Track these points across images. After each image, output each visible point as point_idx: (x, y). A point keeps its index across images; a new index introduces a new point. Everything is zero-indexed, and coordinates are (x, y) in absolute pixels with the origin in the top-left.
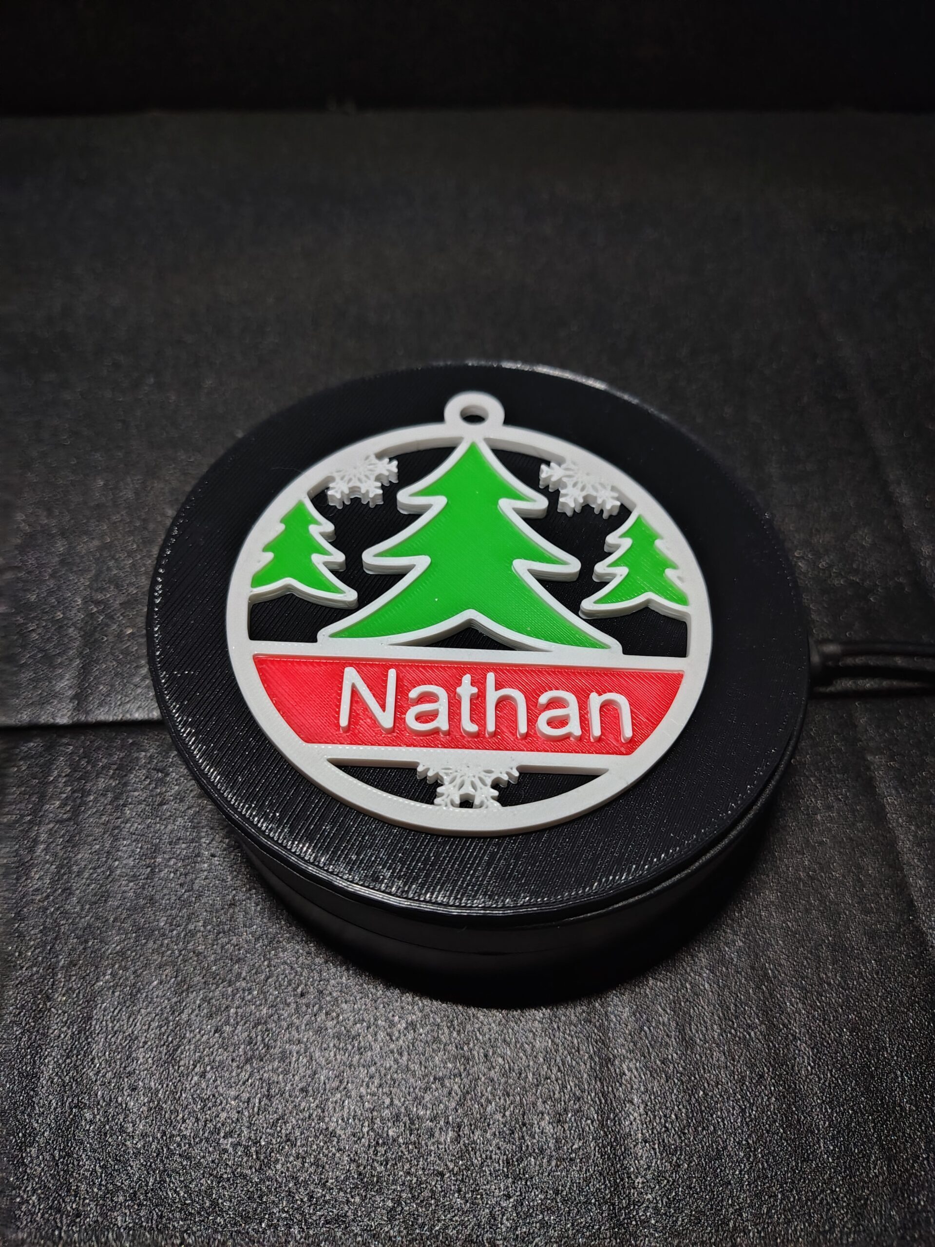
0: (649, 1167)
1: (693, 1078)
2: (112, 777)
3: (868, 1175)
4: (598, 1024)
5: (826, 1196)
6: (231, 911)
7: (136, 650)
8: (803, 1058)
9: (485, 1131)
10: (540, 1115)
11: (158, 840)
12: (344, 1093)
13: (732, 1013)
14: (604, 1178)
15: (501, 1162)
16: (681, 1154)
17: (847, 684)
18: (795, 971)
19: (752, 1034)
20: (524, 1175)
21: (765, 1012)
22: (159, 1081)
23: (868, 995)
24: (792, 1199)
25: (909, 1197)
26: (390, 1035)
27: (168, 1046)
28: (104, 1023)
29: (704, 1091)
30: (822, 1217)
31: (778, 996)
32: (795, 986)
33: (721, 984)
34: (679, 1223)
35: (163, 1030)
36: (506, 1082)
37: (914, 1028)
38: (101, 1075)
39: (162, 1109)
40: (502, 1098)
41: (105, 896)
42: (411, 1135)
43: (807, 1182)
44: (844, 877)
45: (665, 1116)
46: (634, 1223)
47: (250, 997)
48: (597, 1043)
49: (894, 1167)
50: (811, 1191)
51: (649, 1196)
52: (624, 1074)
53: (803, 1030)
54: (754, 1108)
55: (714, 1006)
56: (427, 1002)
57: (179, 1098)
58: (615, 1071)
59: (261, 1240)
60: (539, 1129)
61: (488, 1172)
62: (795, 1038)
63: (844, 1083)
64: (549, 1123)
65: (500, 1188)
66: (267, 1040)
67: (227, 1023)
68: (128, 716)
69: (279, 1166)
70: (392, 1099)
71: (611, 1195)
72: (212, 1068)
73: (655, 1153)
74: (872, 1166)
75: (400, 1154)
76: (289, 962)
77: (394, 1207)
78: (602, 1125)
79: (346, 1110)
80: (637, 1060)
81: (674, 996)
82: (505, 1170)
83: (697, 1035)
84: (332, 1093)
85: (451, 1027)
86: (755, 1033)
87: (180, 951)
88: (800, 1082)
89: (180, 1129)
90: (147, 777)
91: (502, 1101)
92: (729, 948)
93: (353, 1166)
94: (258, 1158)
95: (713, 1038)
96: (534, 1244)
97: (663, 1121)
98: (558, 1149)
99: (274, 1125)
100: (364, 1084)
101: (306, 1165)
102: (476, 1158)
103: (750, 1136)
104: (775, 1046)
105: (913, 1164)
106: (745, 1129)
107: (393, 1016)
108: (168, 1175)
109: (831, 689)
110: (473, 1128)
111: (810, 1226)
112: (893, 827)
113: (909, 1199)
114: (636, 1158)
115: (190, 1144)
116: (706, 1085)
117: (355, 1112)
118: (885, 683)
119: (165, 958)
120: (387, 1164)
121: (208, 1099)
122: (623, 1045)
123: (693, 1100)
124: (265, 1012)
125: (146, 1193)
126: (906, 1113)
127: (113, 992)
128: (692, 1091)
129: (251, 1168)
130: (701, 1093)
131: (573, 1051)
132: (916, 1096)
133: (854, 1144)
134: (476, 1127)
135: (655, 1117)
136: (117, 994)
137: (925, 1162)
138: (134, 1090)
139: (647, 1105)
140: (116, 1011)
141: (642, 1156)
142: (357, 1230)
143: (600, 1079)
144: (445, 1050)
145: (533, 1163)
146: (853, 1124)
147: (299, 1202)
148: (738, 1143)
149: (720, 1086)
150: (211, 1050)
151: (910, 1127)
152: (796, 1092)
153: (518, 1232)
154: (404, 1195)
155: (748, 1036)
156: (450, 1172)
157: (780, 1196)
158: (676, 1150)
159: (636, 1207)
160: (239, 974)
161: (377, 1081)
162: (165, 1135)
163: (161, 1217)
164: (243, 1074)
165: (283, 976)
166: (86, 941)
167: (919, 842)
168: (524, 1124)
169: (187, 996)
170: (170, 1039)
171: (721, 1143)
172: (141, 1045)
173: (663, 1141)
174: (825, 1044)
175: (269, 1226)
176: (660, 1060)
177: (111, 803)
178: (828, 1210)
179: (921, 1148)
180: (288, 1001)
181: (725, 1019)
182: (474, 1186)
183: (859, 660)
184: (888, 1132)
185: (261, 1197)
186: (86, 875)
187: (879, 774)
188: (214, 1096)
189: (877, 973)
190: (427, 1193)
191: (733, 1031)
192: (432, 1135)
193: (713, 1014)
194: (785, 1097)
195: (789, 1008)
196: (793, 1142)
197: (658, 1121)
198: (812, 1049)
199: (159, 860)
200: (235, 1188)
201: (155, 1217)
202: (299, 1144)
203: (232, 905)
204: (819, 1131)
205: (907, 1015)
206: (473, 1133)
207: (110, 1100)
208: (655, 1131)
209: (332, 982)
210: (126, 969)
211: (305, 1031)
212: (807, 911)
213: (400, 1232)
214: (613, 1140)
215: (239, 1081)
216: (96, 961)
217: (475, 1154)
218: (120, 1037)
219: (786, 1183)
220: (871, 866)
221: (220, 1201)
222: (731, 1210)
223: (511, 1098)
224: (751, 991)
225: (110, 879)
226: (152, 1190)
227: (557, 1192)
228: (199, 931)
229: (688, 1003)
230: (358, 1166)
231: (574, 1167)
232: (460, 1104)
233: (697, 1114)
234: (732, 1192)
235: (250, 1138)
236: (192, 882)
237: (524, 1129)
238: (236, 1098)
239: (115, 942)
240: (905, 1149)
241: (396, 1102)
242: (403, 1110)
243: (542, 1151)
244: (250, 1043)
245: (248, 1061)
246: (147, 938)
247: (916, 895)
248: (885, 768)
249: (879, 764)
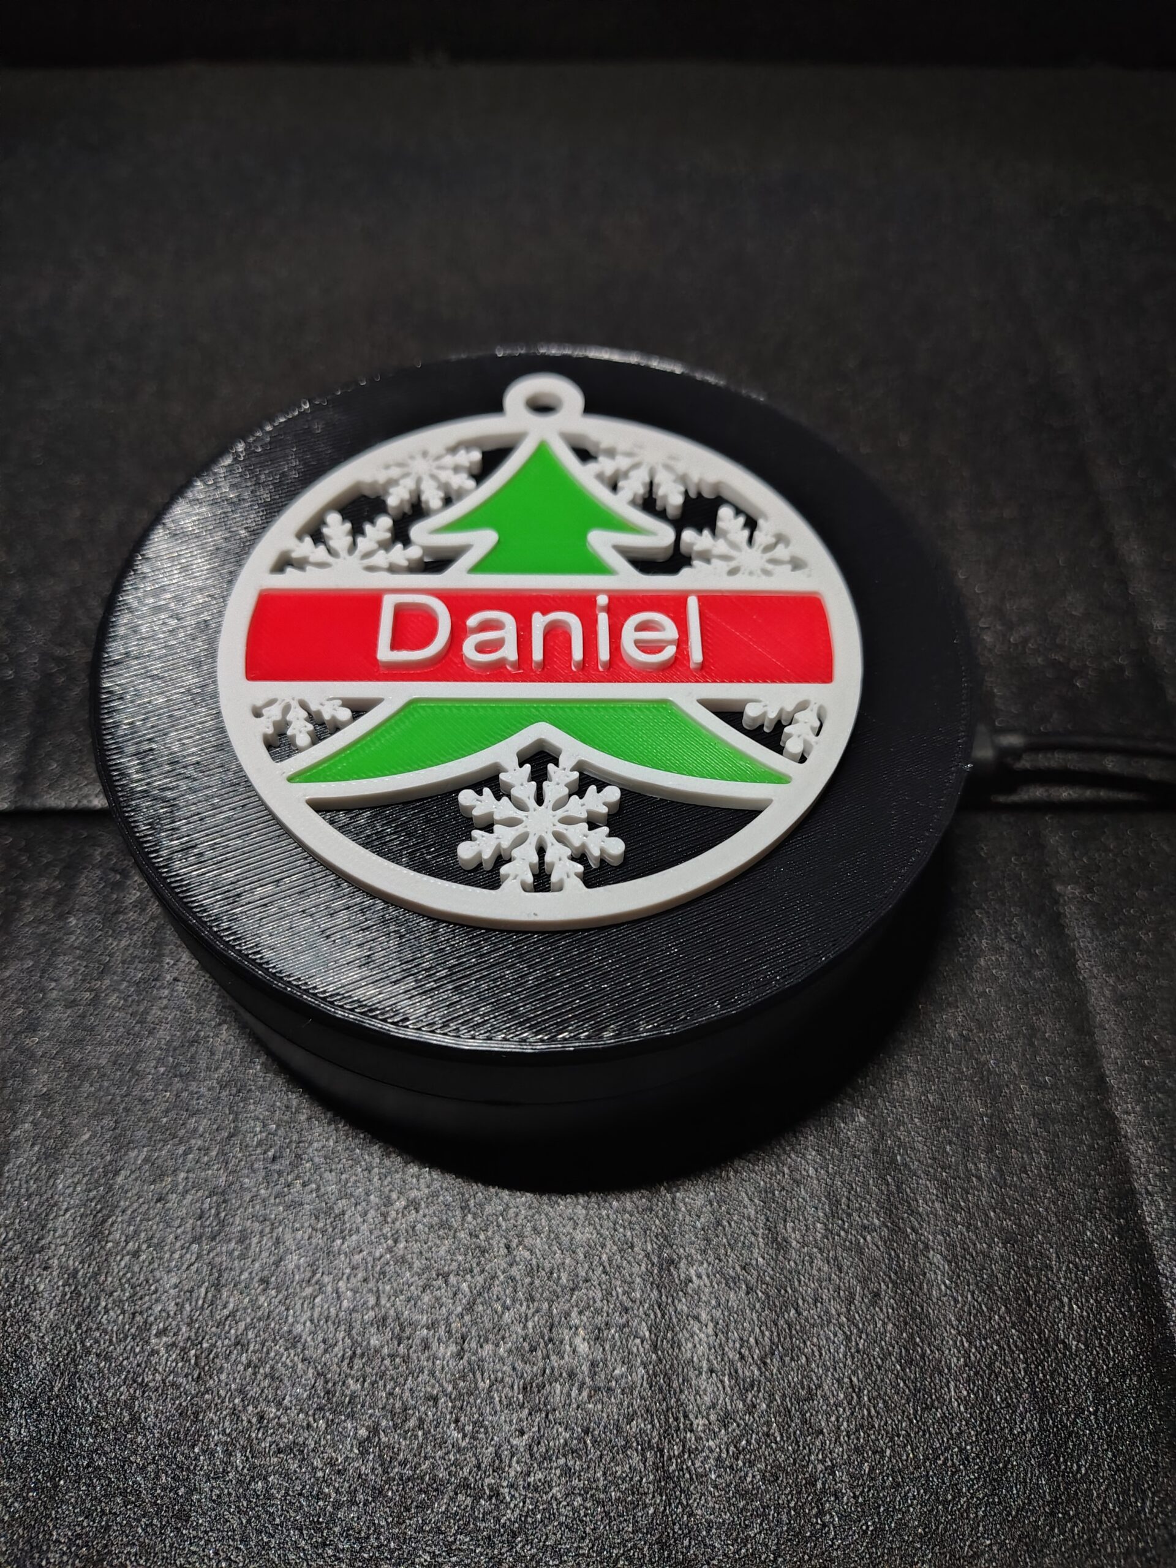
0: (714, 1406)
1: (783, 1292)
2: (57, 878)
3: (1011, 1430)
4: (661, 1213)
5: (952, 1456)
6: (193, 1049)
8: (935, 1273)
9: (497, 1345)
10: (573, 1329)
11: (108, 959)
12: (317, 1287)
13: (843, 1210)
14: (652, 1416)
15: (516, 1387)
16: (759, 1391)
17: (1038, 793)
18: (934, 1159)
19: (869, 1238)
20: (545, 1405)
21: (889, 1210)
22: (80, 1258)
23: (1032, 1196)
24: (904, 1457)
25: (1065, 1461)
26: (385, 1215)
27: (95, 1216)
28: (17, 1183)
29: (796, 1310)
30: (944, 1483)
31: (908, 1190)
32: (931, 1178)
33: (830, 1170)
34: (749, 1479)
35: (91, 1195)
36: (532, 1283)
37: (1092, 1242)
38: (7, 1247)
39: (79, 1294)
40: (525, 1304)
41: (33, 1026)
42: (399, 1345)
43: (927, 1436)
44: (1010, 1039)
45: (741, 1339)
46: (687, 1476)
47: (206, 1159)
48: (656, 1237)
49: (1048, 1421)
50: (931, 1447)
51: (711, 1443)
52: (691, 1281)
53: (940, 1237)
54: (864, 1336)
55: (819, 1201)
56: (437, 1175)
57: (104, 1282)
58: (679, 1276)
59: (192, 1468)
60: (571, 1346)
61: (497, 1399)
62: (926, 1246)
63: (990, 1309)
64: (584, 1339)
65: (511, 1421)
66: (223, 1214)
67: (174, 1191)
68: (85, 802)
69: (223, 1377)
70: (378, 1298)
71: (660, 1438)
72: (149, 1247)
73: (724, 1389)
74: (1018, 1420)
75: (383, 1368)
76: (261, 1117)
77: (368, 1437)
78: (655, 1348)
79: (317, 1310)
80: (709, 1264)
81: (766, 1183)
82: (521, 1397)
83: (793, 1236)
84: (301, 1287)
85: (465, 1208)
86: (873, 1237)
87: (122, 1097)
88: (928, 1305)
89: (100, 1322)
90: (101, 879)
91: (524, 1307)
92: (846, 1123)
93: (320, 1383)
94: (196, 1364)
95: (815, 1240)
96: (551, 1494)
97: (737, 1345)
98: (593, 1375)
99: (220, 1324)
100: (345, 1277)
101: (259, 1377)
102: (483, 1380)
103: (854, 1372)
104: (898, 1256)
105: (1074, 1420)
106: (849, 1362)
107: (391, 1191)
108: (79, 1378)
109: (1015, 798)
110: (482, 1340)
111: (925, 1492)
112: (1084, 978)
113: (1066, 1465)
114: (697, 1393)
115: (111, 1341)
116: (800, 1302)
117: (329, 1313)
118: (1089, 793)
119: (102, 1105)
120: (364, 1381)
121: (140, 1285)
122: (692, 1243)
123: (781, 1322)
124: (224, 1178)
125: (50, 1400)
126: (1071, 1352)
127: (33, 1145)
128: (781, 1309)
129: (186, 1376)
130: (793, 1312)
131: (625, 1246)
132: (1086, 1331)
133: (997, 1389)
134: (487, 1340)
135: (727, 1339)
136: (36, 1148)
138: (45, 1269)
139: (717, 1323)
140: (34, 1169)
141: (705, 1390)
142: (317, 1463)
143: (658, 1287)
144: (454, 1237)
145: (558, 1392)
146: (997, 1364)
147: (245, 1423)
148: (838, 1381)
149: (819, 1305)
150: (150, 1223)
151: (1074, 1371)
152: (923, 1317)
153: (531, 1479)
154: (384, 1423)
155: (862, 1241)
156: (446, 1395)
157: (888, 1452)
158: (752, 1386)
159: (693, 1456)
160: (195, 1130)
161: (361, 1275)
162: (80, 1328)
163: (66, 1431)
164: (188, 1256)
165: (252, 1135)
167: (1119, 999)
168: (551, 1340)
169: (126, 1154)
170: (99, 1207)
171: (814, 1378)
172: (62, 1213)
173: (736, 1372)
174: (968, 1257)
175: (204, 1452)
176: (741, 1266)
177: (53, 909)
178: (953, 1474)
179: (1087, 1398)
180: (256, 1166)
181: (834, 1216)
182: (476, 1416)
183: (1054, 761)
184: (1044, 1376)
185: (196, 1414)
186: (13, 997)
187: (1070, 910)
188: (147, 1282)
189: (1046, 1168)
190: (412, 1423)
191: (842, 1233)
192: (426, 1347)
193: (817, 1209)
194: (906, 1323)
195: (922, 1206)
196: (913, 1382)
197: (731, 1345)
198: (949, 1262)
199: (107, 982)
200: (164, 1401)
201: (58, 1430)
202: (251, 1348)
203: (194, 1041)
204: (949, 1370)
205: (1084, 1225)
206: (481, 1347)
207: (15, 1280)
208: (726, 1359)
209: (315, 1145)
210: (50, 1116)
211: (274, 1205)
212: (957, 1081)
213: (373, 1469)
214: (668, 1367)
215: (182, 1264)
217: (482, 1375)
218: (36, 1201)
219: (899, 1436)
220: (1050, 1028)
221: (143, 1415)
222: (820, 1467)
223: (536, 1304)
224: (871, 1182)
225: (42, 1004)
226: (57, 1396)
227: (586, 1431)
228: (149, 1074)
229: (784, 1193)
230: (326, 1382)
231: (613, 1399)
232: (470, 1308)
233: (785, 1339)
234: (823, 1443)
235: (189, 1338)
236: (146, 1012)
237: (550, 1346)
238: (176, 1286)
239: (40, 1084)
240: (1066, 1399)
241: (383, 1302)
242: (392, 1312)
243: (572, 1375)
244: (200, 1218)
245: (195, 1240)
246: (82, 1080)
247: (1109, 1069)
248: (1078, 902)
249: (1070, 896)
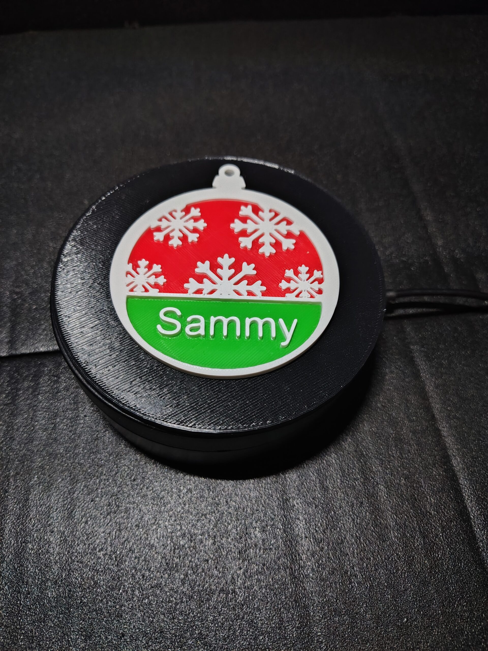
0: (308, 550)
1: (328, 506)
2: (31, 381)
3: (414, 546)
4: (281, 483)
5: (394, 557)
6: (96, 442)
7: (39, 316)
8: (382, 493)
9: (228, 538)
10: (255, 529)
11: (57, 411)
12: (157, 525)
13: (346, 474)
14: (287, 556)
15: (236, 552)
16: (324, 542)
17: (401, 312)
18: (377, 451)
19: (357, 483)
20: (248, 558)
21: (363, 472)
22: (65, 527)
23: (413, 461)
24: (378, 560)
25: (433, 554)
26: (179, 496)
27: (68, 510)
28: (35, 501)
29: (334, 512)
30: (392, 567)
31: (369, 464)
32: (377, 458)
33: (341, 460)
34: (324, 574)
35: (65, 502)
36: (237, 514)
37: (436, 475)
38: (35, 526)
39: (67, 540)
40: (236, 522)
41: (31, 440)
42: (191, 543)
43: (385, 551)
44: (399, 405)
45: (315, 525)
46: (302, 576)
47: (108, 483)
48: (281, 492)
49: (426, 540)
50: (387, 555)
51: (309, 563)
52: (295, 506)
53: (382, 480)
54: (359, 518)
55: (338, 471)
56: (196, 478)
57: (75, 534)
58: (290, 504)
59: (120, 598)
60: (254, 535)
61: (230, 558)
62: (377, 483)
63: (402, 503)
64: (259, 532)
65: (236, 565)
66: (117, 503)
67: (97, 497)
68: (37, 350)
69: (127, 563)
70: (181, 527)
71: (291, 564)
72: (91, 519)
73: (311, 543)
74: (416, 541)
75: (186, 552)
76: (127, 465)
77: (184, 578)
78: (285, 531)
79: (159, 534)
80: (301, 499)
81: (318, 467)
82: (238, 556)
83: (330, 485)
84: (151, 526)
85: (209, 489)
86: (358, 482)
87: (71, 463)
88: (380, 504)
89: (76, 549)
90: (49, 380)
91: (235, 523)
92: (344, 442)
93: (164, 560)
94: (116, 560)
95: (338, 485)
96: (254, 589)
97: (314, 527)
98: (264, 544)
99: (123, 544)
100: (167, 520)
101: (140, 561)
102: (224, 551)
103: (357, 532)
104: (368, 488)
105: (435, 539)
106: (355, 528)
107: (180, 486)
108: (72, 571)
109: (393, 315)
110: (222, 537)
111: (386, 571)
112: (424, 380)
113: (434, 555)
114: (302, 546)
115: (82, 556)
116: (335, 508)
117: (163, 534)
118: (420, 310)
119: (64, 468)
120: (180, 558)
121: (90, 534)
122: (293, 492)
123: (329, 516)
124: (116, 490)
125: (62, 581)
126: (432, 515)
127: (39, 486)
128: (328, 512)
129: (113, 565)
130: (333, 512)
131: (270, 496)
132: (437, 507)
133: (407, 532)
134: (223, 537)
135: (310, 525)
136: (41, 487)
137: (441, 537)
138: (52, 532)
139: (306, 520)
140: (41, 495)
141: (305, 544)
142: (167, 590)
143: (283, 509)
144: (206, 501)
145: (252, 552)
146: (407, 522)
147: (138, 579)
148: (352, 535)
149: (342, 509)
150: (90, 510)
151: (434, 522)
152: (378, 509)
153: (246, 585)
154: (189, 572)
155: (354, 484)
156: (211, 559)
157: (372, 558)
158: (321, 541)
159: (303, 569)
160: (102, 473)
161: (173, 519)
162: (69, 553)
163: (70, 591)
164: (106, 520)
165: (124, 472)
166: (24, 462)
167: (437, 387)
168: (247, 533)
169: (76, 485)
170: (69, 506)
171: (343, 535)
172: (55, 510)
173: (315, 536)
174: (392, 486)
175: (124, 591)
176: (312, 498)
177: (31, 394)
178: (395, 563)
179: (439, 531)
180: (128, 483)
181: (343, 476)
182: (223, 565)
183: (406, 300)
184: (424, 525)
185: (119, 578)
186: (21, 430)
187: (416, 355)
188: (92, 532)
189: (417, 450)
190: (200, 570)
191: (347, 482)
192: (202, 542)
193: (337, 474)
194: (373, 512)
195: (374, 469)
196: (378, 532)
197: (312, 527)
198: (386, 488)
199: (58, 420)
200: (106, 575)
201: (67, 591)
202: (136, 551)
203: (97, 439)
204: (390, 526)
205: (432, 469)
206: (222, 539)
207: (41, 538)
208: (311, 532)
209: (149, 473)
210: (44, 474)
211: (137, 497)
212: (382, 422)
213: (188, 589)
214: (290, 538)
215: (105, 524)
216: (29, 471)
217: (223, 549)
218: (44, 507)
219: (375, 552)
220: (413, 399)
221: (99, 581)
222: (349, 567)
223: (240, 521)
224: (355, 462)
225: (33, 431)
226: (65, 579)
227: (264, 565)
228: (81, 453)
229: (325, 470)
230: (166, 560)
231: (272, 552)
232: (215, 526)
233: (331, 522)
234: (349, 558)
235: (111, 551)
236: (76, 429)
237: (247, 535)
238: (103, 532)
239: (38, 462)
240: (432, 532)
241: (183, 528)
242: (187, 531)
243: (256, 545)
244: (109, 505)
245: (108, 514)
246: (54, 459)
247: (436, 412)
248: (419, 351)
249: (416, 350)
